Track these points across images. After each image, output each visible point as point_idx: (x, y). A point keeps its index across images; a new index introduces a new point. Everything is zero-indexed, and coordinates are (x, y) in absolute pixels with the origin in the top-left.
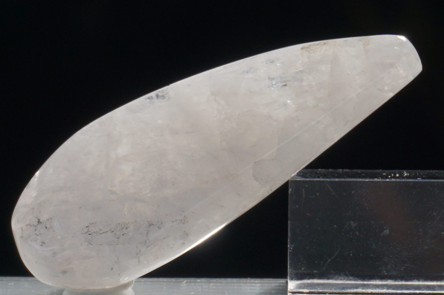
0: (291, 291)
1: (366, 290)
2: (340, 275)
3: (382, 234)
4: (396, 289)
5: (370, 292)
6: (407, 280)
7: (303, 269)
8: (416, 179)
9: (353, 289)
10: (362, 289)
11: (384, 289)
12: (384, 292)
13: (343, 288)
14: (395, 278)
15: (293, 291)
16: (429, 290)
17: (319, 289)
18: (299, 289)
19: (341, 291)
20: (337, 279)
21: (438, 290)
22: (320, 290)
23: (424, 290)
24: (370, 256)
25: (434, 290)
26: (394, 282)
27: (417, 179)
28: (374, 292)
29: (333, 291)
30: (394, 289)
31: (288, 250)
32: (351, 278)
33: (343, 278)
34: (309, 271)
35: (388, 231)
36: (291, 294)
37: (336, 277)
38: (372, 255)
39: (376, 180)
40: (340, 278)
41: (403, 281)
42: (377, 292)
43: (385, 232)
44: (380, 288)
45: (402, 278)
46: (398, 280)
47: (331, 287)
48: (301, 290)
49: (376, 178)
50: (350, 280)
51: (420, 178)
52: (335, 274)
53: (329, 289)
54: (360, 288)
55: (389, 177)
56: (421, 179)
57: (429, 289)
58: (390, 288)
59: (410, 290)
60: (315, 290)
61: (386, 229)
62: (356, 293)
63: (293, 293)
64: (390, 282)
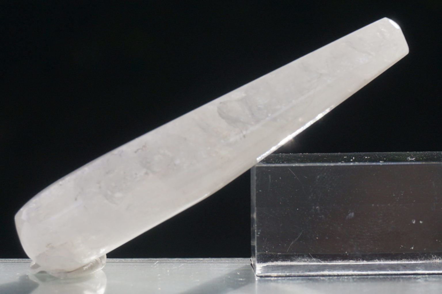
0: (259, 275)
2: (303, 257)
3: (347, 217)
5: (336, 274)
6: (368, 260)
8: (379, 162)
9: (319, 271)
12: (350, 274)
14: (356, 258)
15: (261, 275)
17: (286, 272)
20: (300, 261)
23: (388, 271)
24: (336, 238)
25: (399, 271)
26: (356, 262)
32: (314, 259)
33: (306, 260)
35: (353, 214)
36: (259, 278)
37: (299, 259)
38: (338, 238)
39: (340, 164)
40: (303, 259)
43: (350, 215)
45: (362, 258)
46: (359, 260)
48: (269, 274)
49: (340, 162)
50: (313, 261)
51: (381, 160)
55: (351, 160)
56: (383, 162)
60: (283, 274)
61: (351, 212)
62: (323, 276)
63: (261, 277)
64: (352, 262)
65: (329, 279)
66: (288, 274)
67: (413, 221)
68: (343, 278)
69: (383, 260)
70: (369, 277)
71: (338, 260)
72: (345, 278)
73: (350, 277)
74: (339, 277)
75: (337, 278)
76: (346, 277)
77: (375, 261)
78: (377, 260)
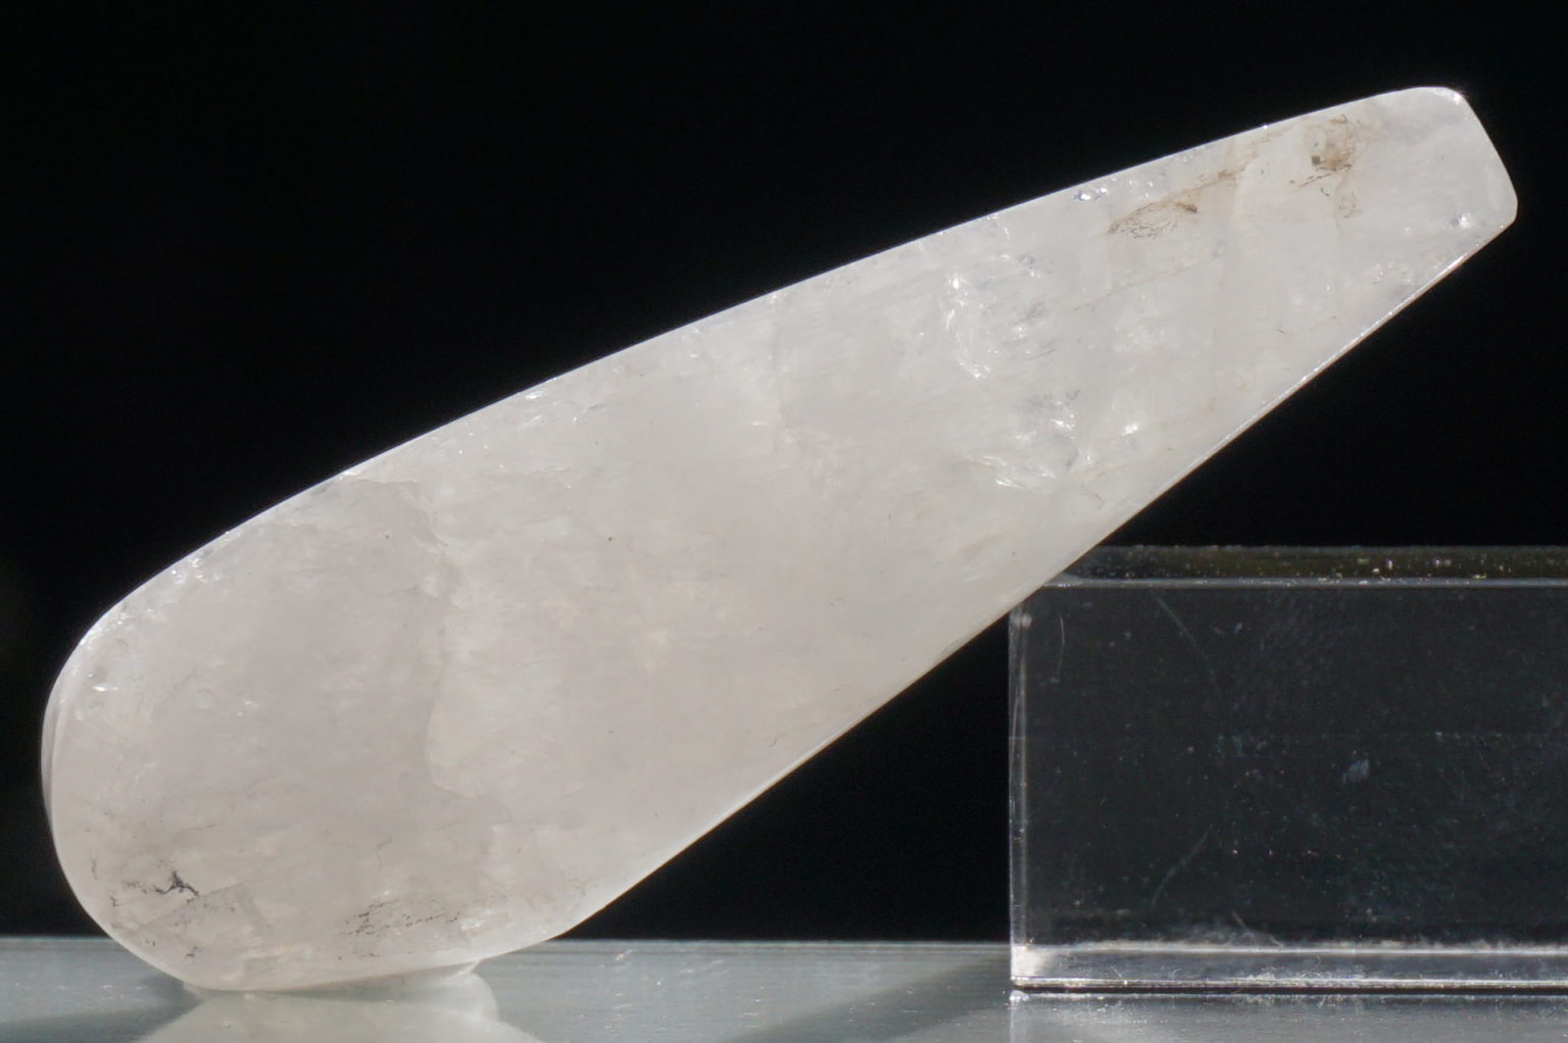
0: (1022, 984)
1: (1289, 976)
2: (1211, 925)
3: (1345, 776)
4: (1397, 974)
5: (1304, 985)
6: (1448, 942)
7: (1078, 903)
10: (1278, 974)
11: (1354, 973)
12: (1355, 986)
13: (1209, 972)
15: (1028, 983)
16: (1516, 976)
18: (1052, 975)
19: (1200, 982)
20: (1196, 940)
21: (1547, 976)
22: (1125, 977)
24: (1303, 854)
26: (1406, 948)
27: (1470, 578)
28: (1316, 986)
29: (1173, 982)
30: (1391, 974)
31: (1011, 837)
32: (1249, 934)
33: (1221, 937)
34: (1100, 911)
35: (1366, 764)
36: (1024, 994)
37: (1197, 930)
38: (1309, 852)
40: (1213, 934)
42: (1331, 985)
43: (1354, 768)
44: (1338, 971)
45: (1434, 934)
46: (1418, 940)
47: (1163, 968)
48: (1065, 981)
50: (1246, 942)
52: (1195, 921)
53: (1156, 974)
54: (1268, 971)
55: (1376, 570)
56: (1486, 577)
57: (1516, 971)
58: (1376, 970)
59: (1449, 978)
60: (1108, 981)
61: (1361, 757)
62: (1254, 990)
63: (1028, 989)
64: (1390, 949)
65: (1277, 1000)
66: (1126, 983)
69: (1504, 940)
71: (1338, 941)
72: (1334, 1001)
73: (1355, 996)
74: (1313, 997)
75: (1308, 1001)
76: (1339, 997)
77: (1478, 944)
78: (1482, 941)
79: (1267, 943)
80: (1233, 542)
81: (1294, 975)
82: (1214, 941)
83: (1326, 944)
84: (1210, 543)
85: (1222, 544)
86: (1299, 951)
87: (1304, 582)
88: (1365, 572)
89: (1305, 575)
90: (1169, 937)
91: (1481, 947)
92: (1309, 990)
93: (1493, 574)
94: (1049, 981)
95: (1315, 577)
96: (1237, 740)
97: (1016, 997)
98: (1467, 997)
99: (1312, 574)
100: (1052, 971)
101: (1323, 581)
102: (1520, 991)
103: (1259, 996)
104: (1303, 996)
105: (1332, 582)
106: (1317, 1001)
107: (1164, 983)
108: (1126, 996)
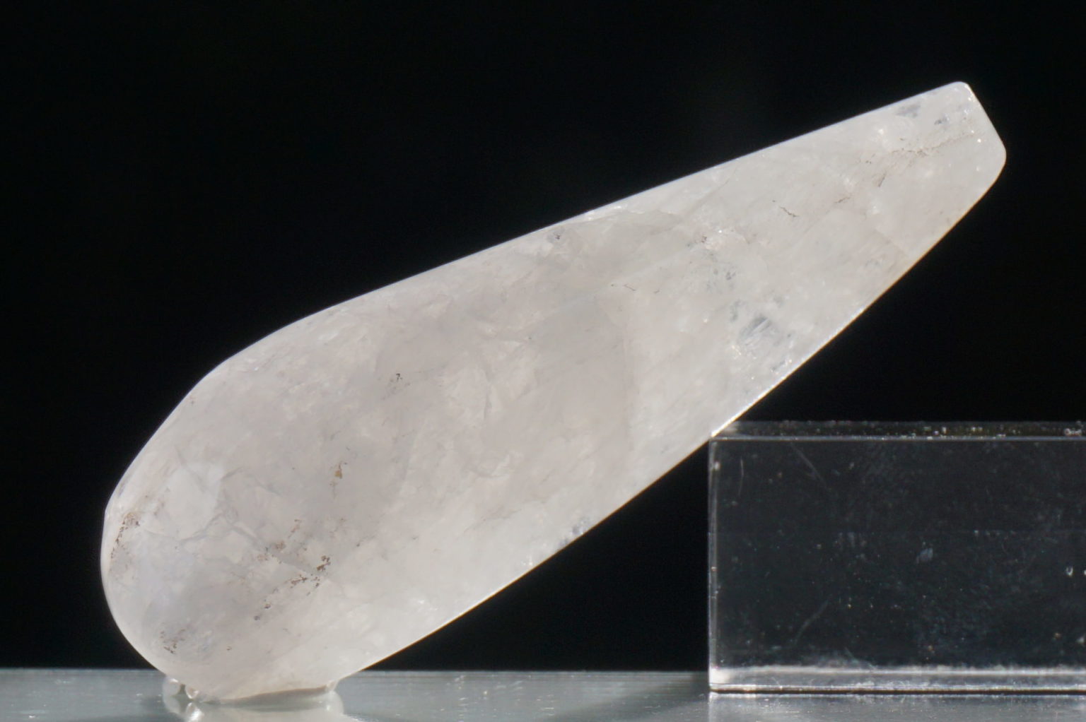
0: (716, 688)
1: (882, 685)
2: (831, 656)
3: (918, 558)
6: (980, 666)
10: (875, 683)
11: (923, 683)
13: (834, 682)
14: (956, 663)
15: (723, 688)
18: (736, 683)
19: (827, 687)
20: (823, 665)
22: (781, 684)
24: (892, 608)
26: (952, 670)
27: (995, 436)
28: (900, 690)
29: (810, 687)
30: (946, 683)
31: (710, 597)
32: (855, 661)
33: (837, 663)
35: (931, 551)
36: (717, 694)
37: (823, 659)
38: (896, 606)
40: (831, 662)
41: (972, 668)
42: (909, 689)
43: (924, 553)
44: (912, 682)
45: (969, 663)
46: (960, 665)
47: (805, 680)
48: (740, 686)
49: (904, 432)
50: (854, 667)
52: (821, 654)
53: (801, 683)
54: (869, 682)
55: (936, 432)
56: (1004, 435)
57: (1023, 682)
58: (936, 681)
59: (981, 686)
60: (770, 686)
61: (928, 546)
62: (861, 692)
63: (720, 692)
64: (942, 671)
66: (781, 687)
67: (1069, 571)
68: (906, 699)
69: (1014, 666)
70: (967, 696)
73: (924, 696)
74: (897, 696)
75: (893, 699)
76: (914, 696)
77: (997, 667)
79: (865, 667)
80: (845, 418)
81: (886, 683)
82: (834, 666)
83: (903, 668)
84: (830, 419)
85: (837, 419)
86: (887, 672)
87: (892, 438)
88: (928, 434)
89: (892, 434)
90: (805, 664)
91: (1000, 670)
92: (895, 692)
93: (1009, 434)
94: (733, 686)
95: (899, 435)
96: (852, 536)
97: (713, 696)
98: (993, 696)
99: (897, 434)
100: (736, 680)
101: (904, 437)
102: (1026, 693)
103: (865, 696)
104: (891, 696)
105: (910, 438)
106: (899, 699)
107: (805, 687)
108: (782, 696)
